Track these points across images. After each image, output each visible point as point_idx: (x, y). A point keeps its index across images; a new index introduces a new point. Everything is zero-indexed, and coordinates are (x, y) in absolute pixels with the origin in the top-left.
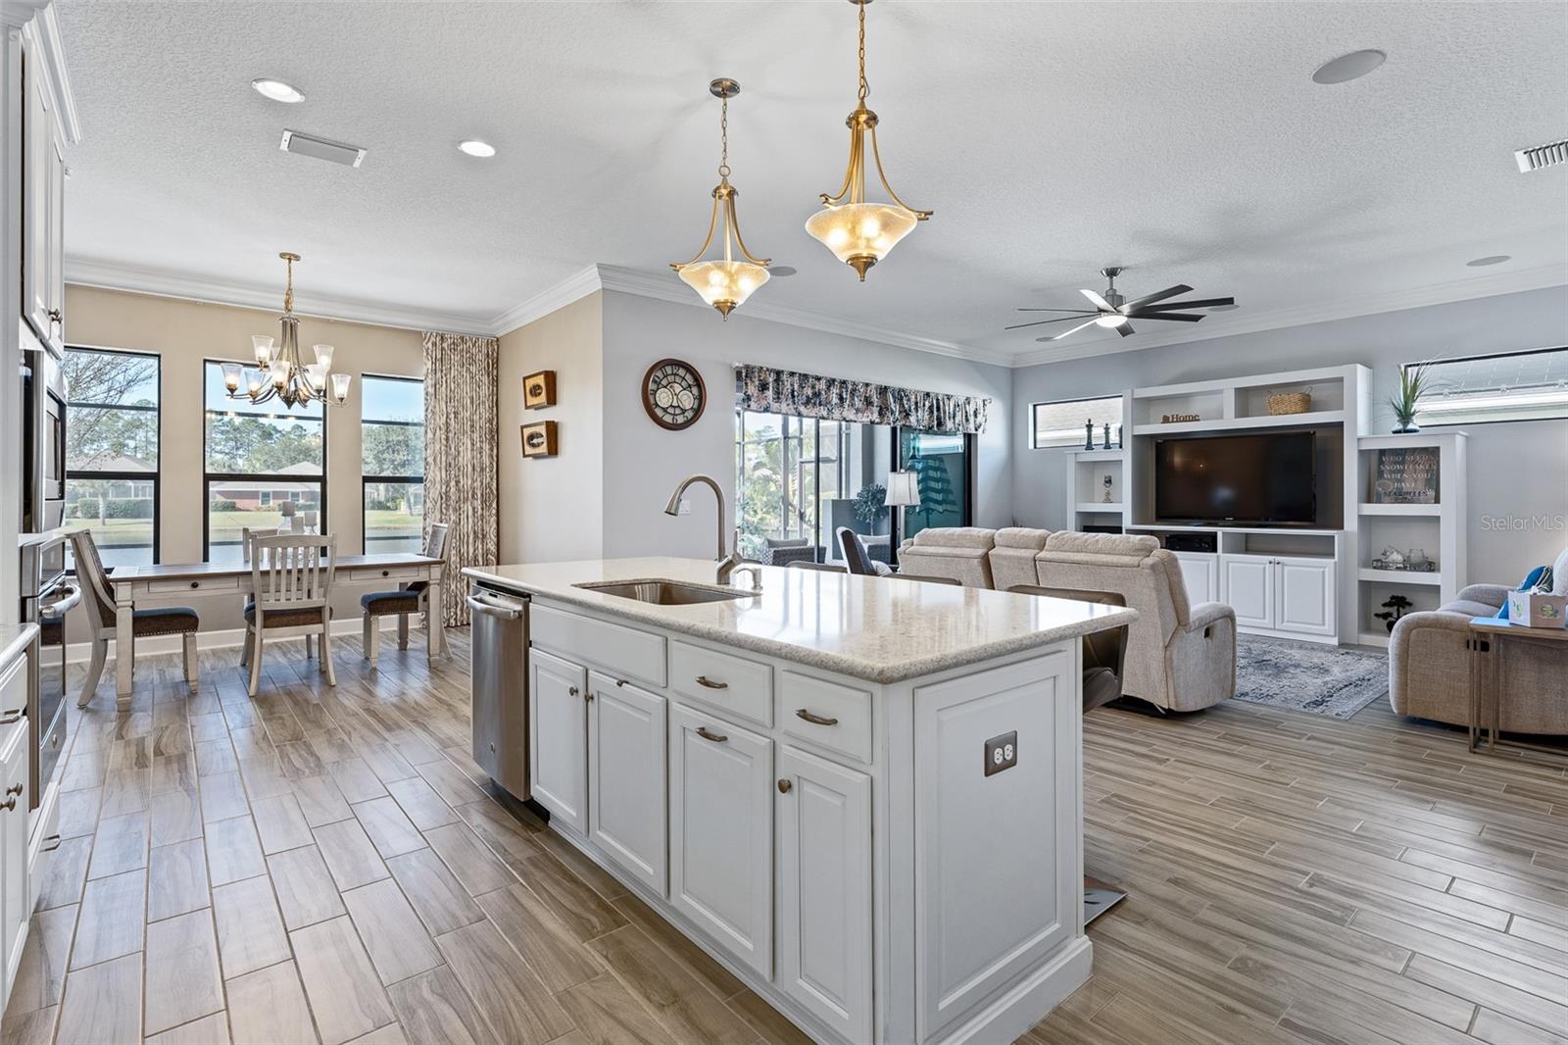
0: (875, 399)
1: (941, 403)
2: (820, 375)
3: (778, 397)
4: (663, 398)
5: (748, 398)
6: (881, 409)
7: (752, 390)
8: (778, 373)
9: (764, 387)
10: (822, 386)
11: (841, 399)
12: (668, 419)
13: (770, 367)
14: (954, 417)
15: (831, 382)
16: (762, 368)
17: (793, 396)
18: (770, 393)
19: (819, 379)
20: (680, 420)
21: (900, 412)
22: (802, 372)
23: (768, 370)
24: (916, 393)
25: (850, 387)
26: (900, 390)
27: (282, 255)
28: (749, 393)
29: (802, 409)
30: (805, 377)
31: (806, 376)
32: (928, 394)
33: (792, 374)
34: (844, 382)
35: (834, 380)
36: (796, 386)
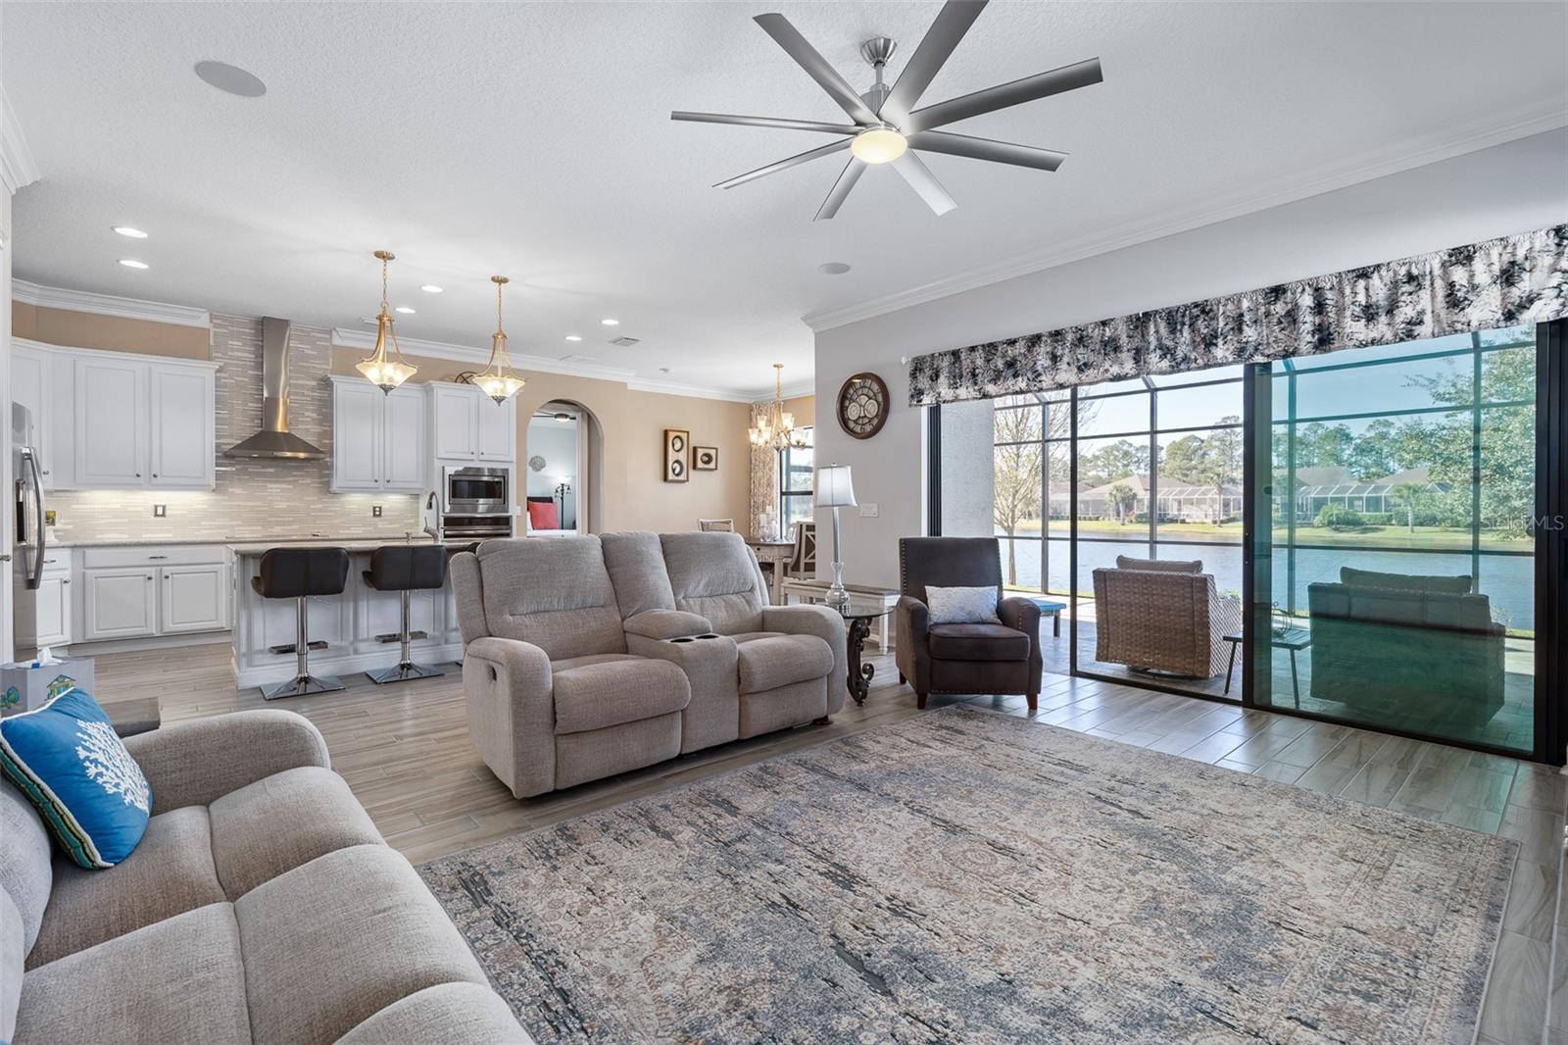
0: (1124, 340)
1: (1329, 295)
2: (1013, 337)
3: (955, 380)
4: (853, 411)
6: (1138, 351)
7: (923, 382)
8: (956, 354)
9: (934, 378)
10: (1020, 348)
11: (1055, 358)
12: (858, 429)
13: (942, 350)
14: (1390, 312)
15: (1035, 340)
16: (933, 355)
17: (974, 375)
18: (944, 380)
19: (1012, 342)
20: (868, 428)
21: (1194, 344)
22: (987, 341)
23: (940, 354)
24: (1236, 299)
25: (1070, 337)
26: (1186, 307)
27: (775, 366)
28: (919, 386)
29: (990, 388)
30: (991, 348)
31: (994, 346)
32: (1278, 291)
33: (973, 349)
34: (1057, 335)
35: (1039, 337)
36: (980, 362)
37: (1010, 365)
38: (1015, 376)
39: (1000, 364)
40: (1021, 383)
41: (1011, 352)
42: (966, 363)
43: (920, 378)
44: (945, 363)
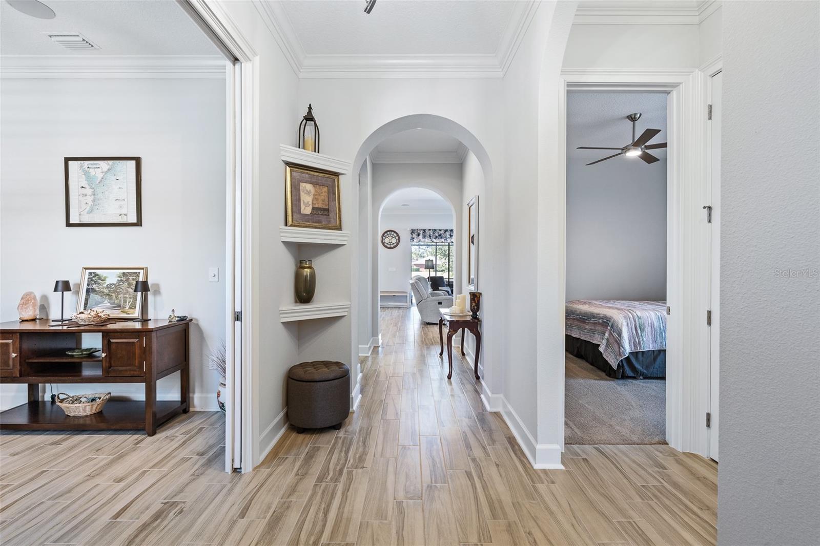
3: (424, 237)
4: (387, 240)
5: (413, 238)
7: (414, 236)
8: (424, 230)
9: (419, 235)
10: (442, 232)
11: (451, 235)
12: (388, 246)
13: (421, 229)
15: (446, 231)
16: (418, 229)
17: (430, 236)
18: (421, 236)
19: (440, 230)
20: (392, 246)
22: (434, 229)
28: (413, 237)
29: (434, 240)
31: (435, 230)
33: (430, 230)
34: (451, 230)
35: (447, 230)
36: (431, 233)
37: (440, 235)
38: (441, 238)
39: (437, 235)
40: (443, 240)
41: (440, 232)
42: (428, 233)
43: (413, 234)
44: (421, 232)
